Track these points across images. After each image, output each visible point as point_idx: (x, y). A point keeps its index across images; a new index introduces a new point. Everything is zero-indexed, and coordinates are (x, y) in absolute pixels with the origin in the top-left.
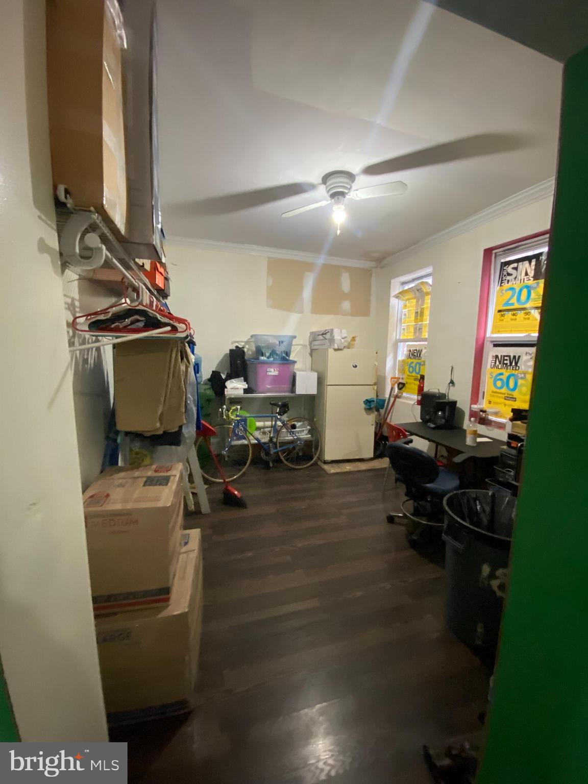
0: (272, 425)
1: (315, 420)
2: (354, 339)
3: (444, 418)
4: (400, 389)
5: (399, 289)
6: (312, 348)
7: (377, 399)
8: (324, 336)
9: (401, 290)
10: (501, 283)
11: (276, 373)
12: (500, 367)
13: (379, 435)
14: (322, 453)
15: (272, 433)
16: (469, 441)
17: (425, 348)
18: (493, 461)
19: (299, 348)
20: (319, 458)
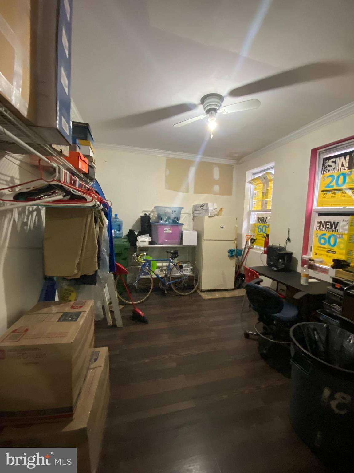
0: (167, 265)
1: (195, 262)
2: (221, 210)
3: (283, 264)
4: (252, 243)
5: (251, 178)
6: (194, 215)
7: (237, 249)
8: (201, 207)
9: (252, 178)
10: (324, 172)
11: (170, 232)
12: (323, 230)
13: (238, 273)
14: (200, 285)
15: (167, 271)
16: (303, 281)
17: (269, 216)
18: (322, 297)
19: (185, 215)
20: (198, 288)
